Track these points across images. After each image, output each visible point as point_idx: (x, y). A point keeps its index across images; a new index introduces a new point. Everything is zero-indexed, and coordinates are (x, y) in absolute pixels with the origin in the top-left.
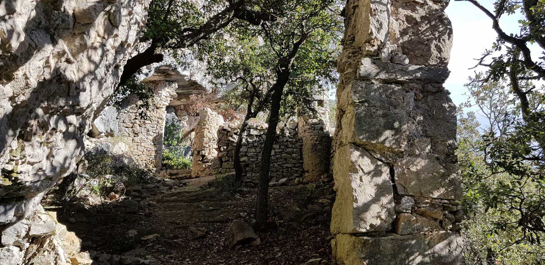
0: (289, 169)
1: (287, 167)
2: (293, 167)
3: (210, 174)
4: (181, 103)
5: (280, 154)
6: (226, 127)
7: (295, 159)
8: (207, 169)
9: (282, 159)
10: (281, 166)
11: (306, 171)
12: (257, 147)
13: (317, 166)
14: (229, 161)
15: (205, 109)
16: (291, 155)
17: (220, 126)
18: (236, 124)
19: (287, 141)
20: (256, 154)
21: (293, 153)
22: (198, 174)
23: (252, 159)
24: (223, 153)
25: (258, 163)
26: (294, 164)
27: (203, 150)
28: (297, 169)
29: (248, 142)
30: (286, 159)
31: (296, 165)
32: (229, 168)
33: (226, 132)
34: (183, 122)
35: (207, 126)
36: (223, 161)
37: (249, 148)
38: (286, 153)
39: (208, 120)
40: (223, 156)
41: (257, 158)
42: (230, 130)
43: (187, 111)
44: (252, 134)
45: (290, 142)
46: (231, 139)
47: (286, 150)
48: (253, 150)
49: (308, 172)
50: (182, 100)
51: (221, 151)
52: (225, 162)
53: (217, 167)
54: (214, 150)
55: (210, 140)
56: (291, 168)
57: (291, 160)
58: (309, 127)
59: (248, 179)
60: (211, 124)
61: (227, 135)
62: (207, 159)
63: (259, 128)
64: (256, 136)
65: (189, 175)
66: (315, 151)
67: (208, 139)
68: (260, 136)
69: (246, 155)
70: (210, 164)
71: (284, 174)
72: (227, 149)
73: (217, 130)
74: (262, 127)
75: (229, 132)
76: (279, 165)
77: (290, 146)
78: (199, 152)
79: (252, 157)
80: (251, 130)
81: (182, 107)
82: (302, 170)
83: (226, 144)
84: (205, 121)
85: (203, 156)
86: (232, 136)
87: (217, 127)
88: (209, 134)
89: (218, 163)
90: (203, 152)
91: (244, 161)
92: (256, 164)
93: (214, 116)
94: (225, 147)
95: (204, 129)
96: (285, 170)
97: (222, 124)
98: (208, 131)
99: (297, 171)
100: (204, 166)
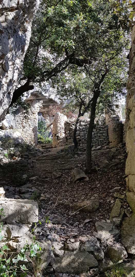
0: (102, 141)
1: (101, 141)
2: (104, 140)
3: (61, 146)
4: (45, 111)
5: (97, 134)
6: (68, 122)
7: (105, 136)
8: (60, 143)
9: (98, 136)
10: (97, 140)
11: (110, 142)
12: (84, 131)
13: (116, 139)
14: (71, 138)
15: (57, 113)
16: (102, 134)
17: (65, 121)
18: (73, 120)
19: (100, 127)
20: (84, 134)
21: (103, 133)
22: (56, 145)
23: (82, 137)
24: (68, 135)
25: (85, 139)
26: (104, 139)
27: (57, 134)
28: (106, 141)
29: (80, 128)
30: (100, 137)
31: (105, 139)
32: (71, 142)
33: (68, 124)
34: (47, 120)
35: (59, 122)
36: (68, 138)
37: (80, 131)
38: (100, 133)
39: (59, 118)
40: (67, 136)
41: (85, 137)
42: (70, 123)
43: (48, 114)
44: (82, 124)
45: (101, 127)
46: (71, 128)
47: (100, 132)
48: (83, 133)
49: (111, 142)
50: (46, 109)
51: (66, 134)
52: (69, 139)
53: (65, 142)
54: (63, 134)
55: (61, 128)
56: (103, 141)
57: (103, 137)
58: (111, 119)
59: (81, 147)
60: (61, 121)
61: (69, 125)
62: (60, 138)
63: (85, 121)
64: (84, 125)
65: (51, 146)
66: (115, 131)
67: (59, 128)
68: (86, 125)
69: (79, 136)
70: (61, 140)
71: (99, 144)
72: (69, 133)
73: (64, 123)
74: (87, 121)
75: (70, 124)
76: (96, 139)
77: (102, 129)
78: (55, 135)
79: (82, 136)
80: (81, 122)
81: (46, 112)
82: (108, 141)
83: (69, 130)
84: (58, 119)
85: (58, 137)
86: (71, 126)
87: (64, 122)
88: (60, 126)
89: (66, 140)
90: (58, 135)
91: (78, 139)
92: (84, 139)
93: (62, 116)
94: (69, 132)
95: (57, 123)
96: (100, 142)
97: (66, 120)
98: (59, 124)
99: (106, 142)
100: (58, 142)
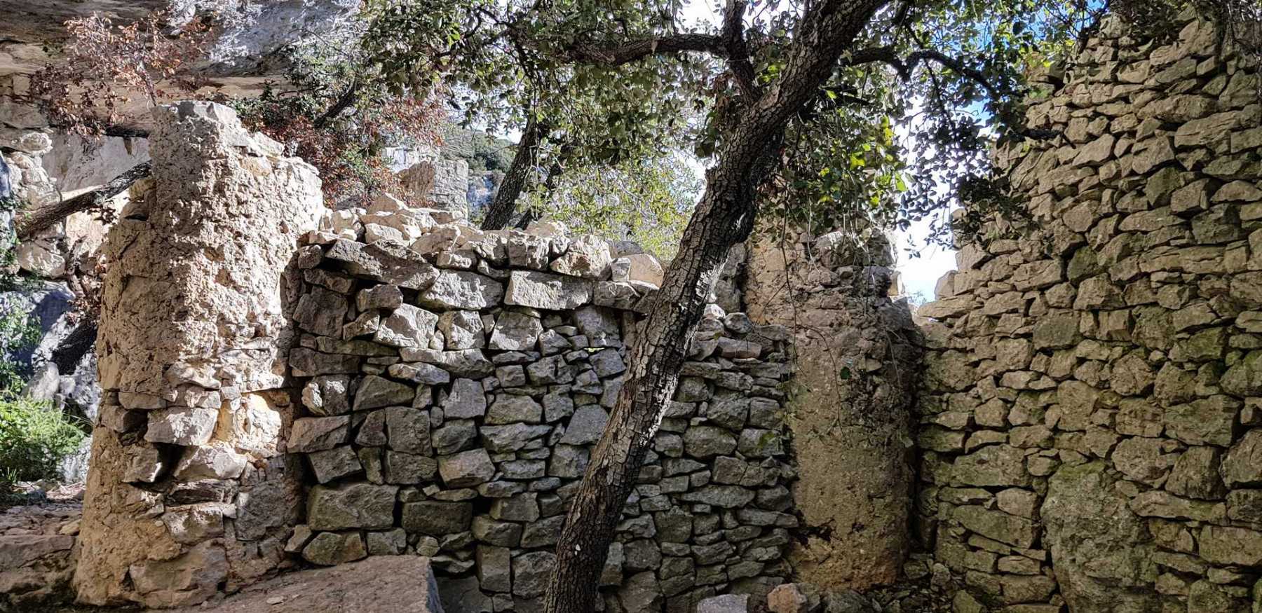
0: (728, 519)
1: (717, 510)
2: (748, 506)
3: (221, 586)
5: (680, 427)
6: (348, 248)
7: (761, 459)
9: (686, 456)
10: (682, 504)
11: (815, 531)
12: (548, 384)
14: (360, 476)
16: (736, 433)
17: (304, 240)
18: (414, 232)
20: (542, 430)
21: (748, 425)
23: (516, 469)
24: (321, 425)
26: (755, 488)
27: (169, 406)
28: (766, 518)
29: (489, 350)
30: (709, 461)
31: (767, 495)
32: (364, 532)
33: (346, 285)
34: (26, 160)
37: (494, 391)
38: (710, 423)
40: (320, 445)
41: (548, 461)
42: (374, 267)
44: (522, 302)
46: (384, 332)
47: (710, 402)
49: (825, 533)
51: (303, 412)
52: (335, 484)
54: (258, 404)
55: (230, 337)
56: (735, 511)
57: (739, 464)
59: (490, 593)
60: (241, 224)
61: (351, 299)
62: (200, 469)
63: (563, 266)
64: (545, 314)
67: (212, 326)
68: (567, 316)
69: (477, 442)
70: (227, 509)
72: (350, 396)
73: (282, 266)
74: (583, 264)
75: (370, 281)
76: (670, 495)
77: (734, 380)
78: (137, 421)
79: (519, 454)
80: (518, 278)
82: (792, 521)
83: (346, 360)
84: (195, 194)
85: (173, 453)
86: (386, 313)
87: (284, 248)
88: (219, 296)
89: (284, 488)
90: (176, 423)
91: (469, 482)
94: (338, 386)
95: (188, 251)
96: (703, 524)
97: (311, 226)
99: (767, 530)
